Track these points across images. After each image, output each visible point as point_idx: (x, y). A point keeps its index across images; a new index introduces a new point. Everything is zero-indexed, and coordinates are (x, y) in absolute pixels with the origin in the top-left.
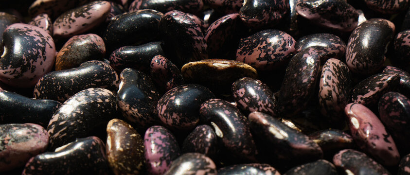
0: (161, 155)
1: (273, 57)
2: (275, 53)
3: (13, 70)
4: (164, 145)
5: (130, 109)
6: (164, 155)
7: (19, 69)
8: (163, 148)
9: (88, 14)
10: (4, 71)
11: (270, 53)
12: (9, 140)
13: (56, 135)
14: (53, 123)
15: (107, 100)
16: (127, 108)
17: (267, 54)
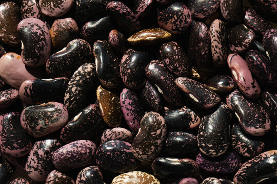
0: (133, 117)
1: (181, 29)
2: (182, 26)
3: (32, 60)
4: (133, 109)
5: (107, 83)
6: (135, 116)
7: (36, 59)
8: (133, 111)
9: (62, 6)
10: (28, 62)
11: (178, 26)
12: (48, 122)
13: (71, 106)
14: (67, 99)
15: (91, 74)
16: (105, 83)
17: (177, 27)
